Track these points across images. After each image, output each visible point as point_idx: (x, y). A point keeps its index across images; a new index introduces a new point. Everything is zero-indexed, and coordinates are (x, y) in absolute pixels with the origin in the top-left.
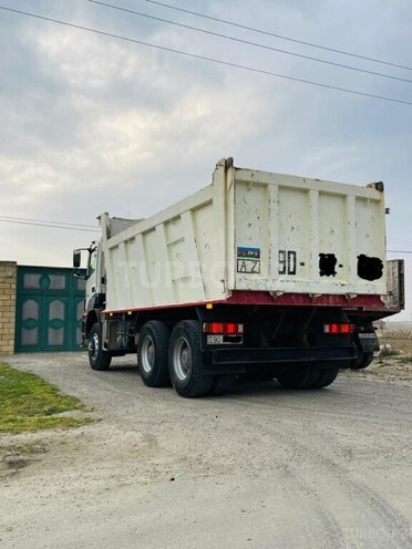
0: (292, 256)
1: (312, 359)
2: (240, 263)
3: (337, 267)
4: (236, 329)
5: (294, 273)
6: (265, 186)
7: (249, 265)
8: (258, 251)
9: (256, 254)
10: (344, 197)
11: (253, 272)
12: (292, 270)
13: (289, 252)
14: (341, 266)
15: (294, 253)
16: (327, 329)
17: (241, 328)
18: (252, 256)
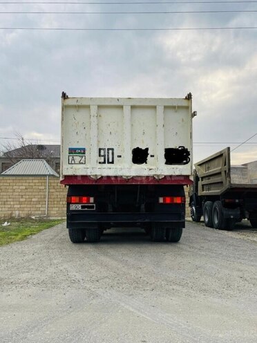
0: (110, 151)
1: (147, 220)
2: (71, 158)
3: (149, 157)
4: (88, 200)
5: (112, 162)
6: (88, 107)
7: (77, 159)
8: (84, 150)
9: (82, 151)
10: (155, 107)
11: (80, 163)
12: (110, 161)
13: (108, 149)
14: (152, 156)
15: (113, 149)
16: (161, 200)
17: (92, 200)
18: (79, 153)
